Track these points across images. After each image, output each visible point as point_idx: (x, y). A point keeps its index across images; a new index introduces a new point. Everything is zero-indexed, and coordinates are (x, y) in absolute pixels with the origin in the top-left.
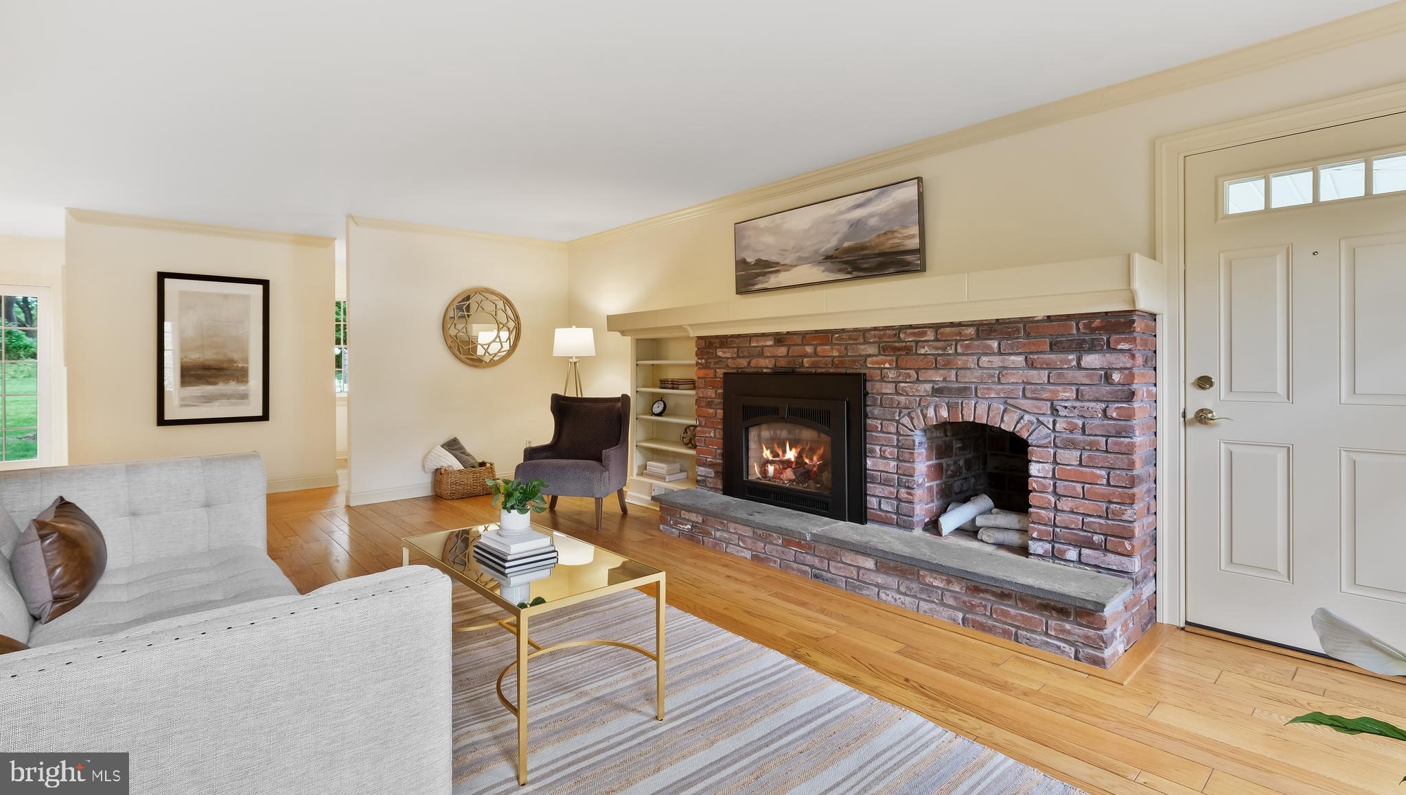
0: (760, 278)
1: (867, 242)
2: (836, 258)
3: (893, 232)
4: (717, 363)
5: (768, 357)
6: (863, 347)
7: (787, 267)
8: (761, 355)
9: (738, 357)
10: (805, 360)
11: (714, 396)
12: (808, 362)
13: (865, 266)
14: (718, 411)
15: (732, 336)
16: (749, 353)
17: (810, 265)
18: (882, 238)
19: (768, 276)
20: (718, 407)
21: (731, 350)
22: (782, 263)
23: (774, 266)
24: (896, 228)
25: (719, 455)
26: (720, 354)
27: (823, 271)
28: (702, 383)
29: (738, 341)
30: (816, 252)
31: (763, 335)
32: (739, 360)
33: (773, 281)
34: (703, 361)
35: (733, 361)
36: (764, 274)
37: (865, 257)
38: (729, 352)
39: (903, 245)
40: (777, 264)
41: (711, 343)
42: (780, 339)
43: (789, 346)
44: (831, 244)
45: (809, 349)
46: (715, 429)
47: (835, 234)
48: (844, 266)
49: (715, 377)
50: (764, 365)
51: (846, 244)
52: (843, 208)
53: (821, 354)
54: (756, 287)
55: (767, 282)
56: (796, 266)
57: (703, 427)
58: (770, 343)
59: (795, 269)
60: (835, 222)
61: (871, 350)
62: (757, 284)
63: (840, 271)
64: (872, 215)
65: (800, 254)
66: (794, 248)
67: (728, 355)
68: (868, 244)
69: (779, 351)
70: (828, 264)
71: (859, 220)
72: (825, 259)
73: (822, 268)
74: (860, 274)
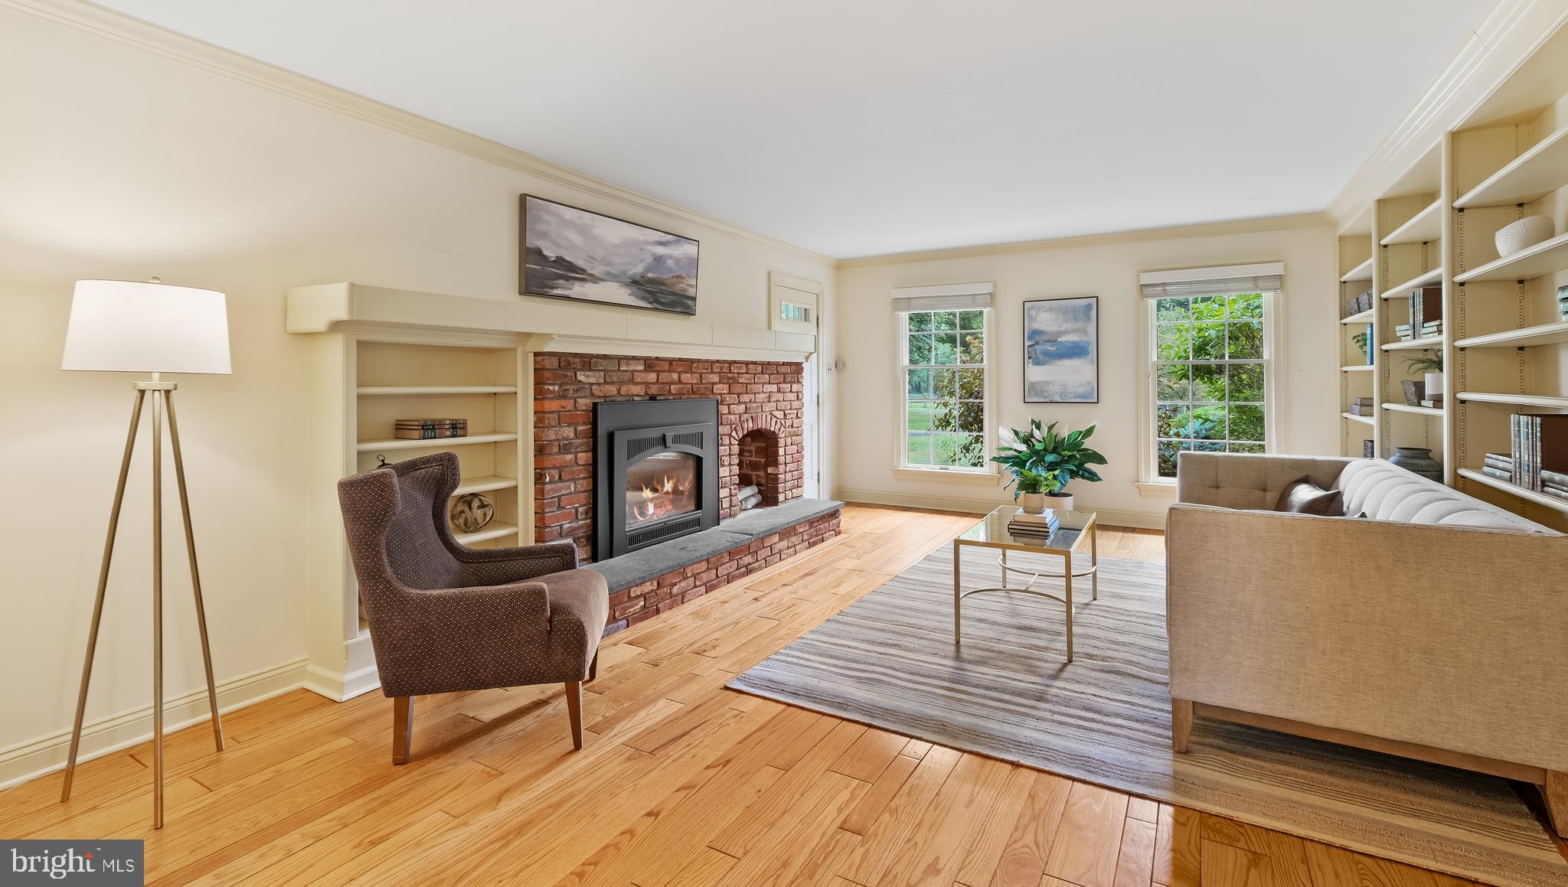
0: (561, 282)
1: (666, 279)
2: (642, 285)
3: (682, 278)
4: (577, 391)
5: (638, 383)
6: (711, 376)
7: (595, 279)
8: (632, 381)
9: (605, 382)
10: (672, 387)
11: (572, 435)
12: (674, 389)
13: (662, 300)
14: (579, 455)
15: (598, 356)
16: (618, 378)
17: (619, 284)
18: (675, 280)
19: (571, 281)
20: (579, 450)
21: (597, 374)
22: (589, 272)
23: (579, 271)
24: (684, 275)
25: (582, 513)
26: (581, 377)
27: (630, 295)
28: (554, 419)
29: (605, 362)
30: (624, 272)
31: (634, 358)
32: (607, 387)
33: (577, 290)
34: (557, 388)
35: (599, 388)
36: (567, 279)
37: (662, 292)
38: (594, 377)
39: (688, 292)
40: (583, 271)
41: (569, 363)
42: (650, 364)
43: (658, 372)
44: (638, 270)
45: (675, 376)
46: (574, 480)
47: (642, 261)
48: (648, 295)
49: (576, 409)
50: (636, 392)
51: (650, 275)
52: (650, 239)
53: (684, 381)
54: (556, 292)
55: (570, 289)
56: (604, 280)
57: (556, 482)
58: (641, 368)
59: (603, 283)
60: (642, 249)
61: (715, 378)
62: (557, 288)
63: (644, 299)
64: (670, 257)
65: (608, 269)
66: (603, 260)
67: (592, 380)
68: (666, 281)
69: (650, 377)
70: (634, 289)
71: (661, 256)
72: (631, 282)
73: (629, 292)
74: (659, 306)
